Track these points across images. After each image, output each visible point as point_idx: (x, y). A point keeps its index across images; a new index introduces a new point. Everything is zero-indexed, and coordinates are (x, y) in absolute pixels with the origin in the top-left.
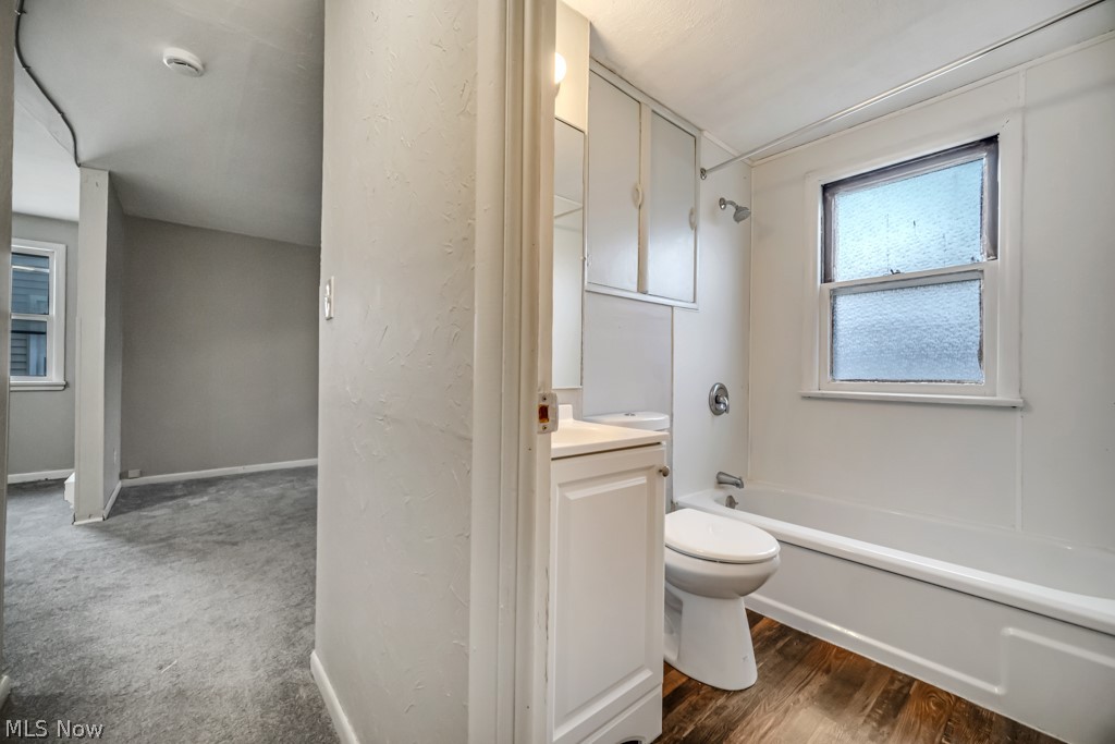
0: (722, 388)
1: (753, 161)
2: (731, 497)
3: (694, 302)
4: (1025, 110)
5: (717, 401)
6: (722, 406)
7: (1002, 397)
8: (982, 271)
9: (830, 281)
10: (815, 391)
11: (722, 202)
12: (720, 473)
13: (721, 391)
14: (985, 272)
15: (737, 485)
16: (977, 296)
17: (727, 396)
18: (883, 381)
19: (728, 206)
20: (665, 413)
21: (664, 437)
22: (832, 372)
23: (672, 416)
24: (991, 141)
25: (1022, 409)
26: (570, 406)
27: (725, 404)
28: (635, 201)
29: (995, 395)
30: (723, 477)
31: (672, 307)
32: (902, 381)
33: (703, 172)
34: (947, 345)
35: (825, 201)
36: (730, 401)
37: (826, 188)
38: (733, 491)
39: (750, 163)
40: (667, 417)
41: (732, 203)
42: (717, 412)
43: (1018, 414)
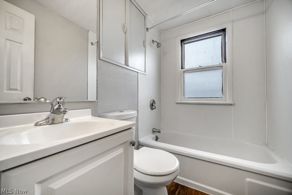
0: (154, 101)
1: (162, 31)
2: (157, 136)
3: (145, 72)
4: (233, 21)
5: (152, 106)
6: (154, 107)
7: (228, 102)
8: (222, 66)
9: (183, 69)
10: (180, 101)
11: (153, 41)
12: (154, 129)
13: (153, 102)
14: (223, 67)
15: (159, 132)
16: (221, 73)
17: (155, 104)
18: (198, 98)
19: (155, 43)
20: (135, 110)
21: (133, 125)
22: (184, 96)
23: (138, 111)
24: (224, 30)
25: (233, 105)
26: (90, 109)
27: (155, 106)
28: (124, 30)
29: (227, 101)
30: (154, 130)
31: (138, 72)
32: (202, 98)
33: (147, 29)
34: (214, 87)
35: (181, 45)
36: (156, 105)
37: (182, 41)
38: (157, 134)
39: (160, 31)
40: (136, 112)
41: (156, 42)
42: (152, 109)
43: (232, 106)
